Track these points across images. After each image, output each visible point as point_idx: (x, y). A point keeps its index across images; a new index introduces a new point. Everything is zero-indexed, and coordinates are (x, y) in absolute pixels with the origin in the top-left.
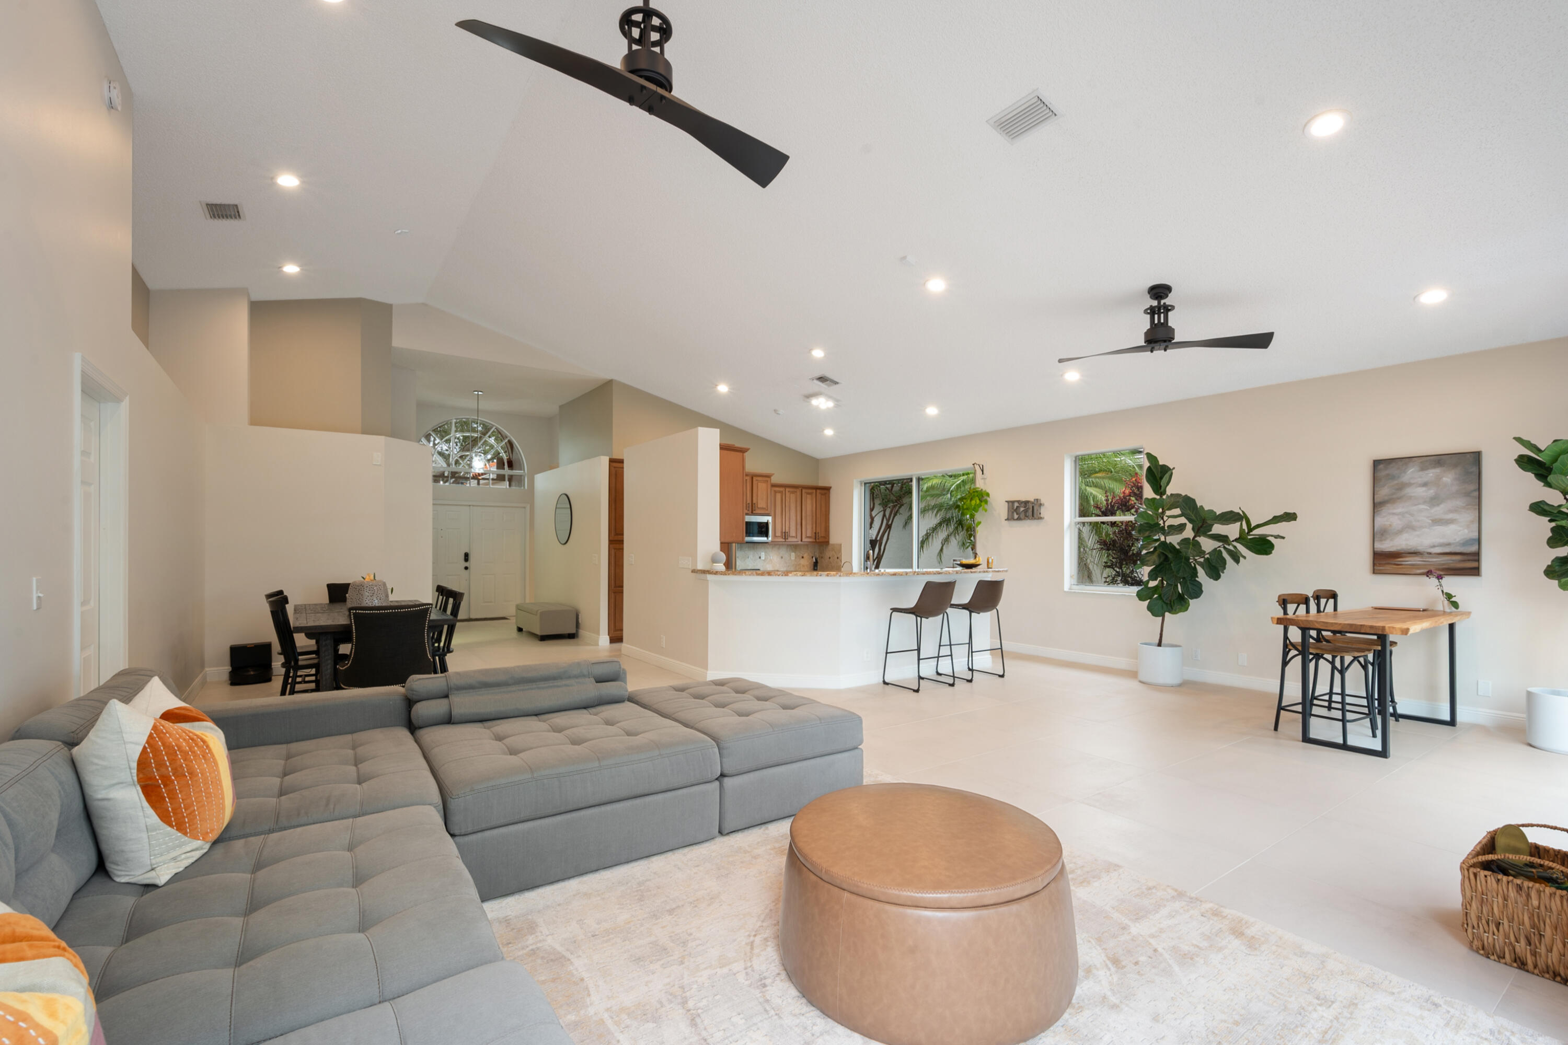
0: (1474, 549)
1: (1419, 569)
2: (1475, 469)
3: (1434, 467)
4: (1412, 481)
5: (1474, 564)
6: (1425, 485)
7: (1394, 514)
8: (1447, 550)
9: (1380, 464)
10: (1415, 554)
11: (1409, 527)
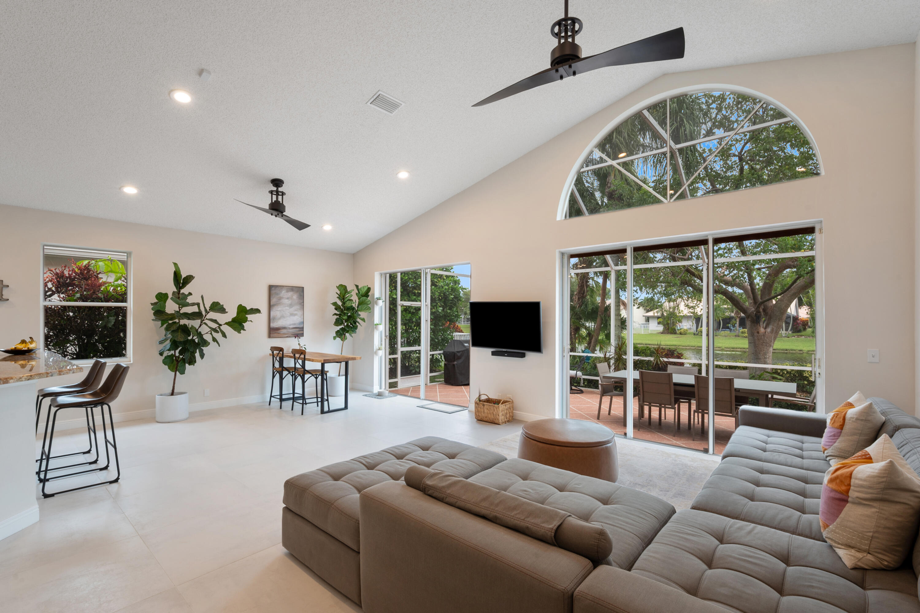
0: (301, 326)
1: (286, 335)
2: (302, 294)
3: (291, 292)
4: (284, 297)
5: (301, 332)
6: (288, 298)
7: (277, 310)
8: (294, 326)
9: (271, 287)
10: (284, 328)
11: (283, 317)
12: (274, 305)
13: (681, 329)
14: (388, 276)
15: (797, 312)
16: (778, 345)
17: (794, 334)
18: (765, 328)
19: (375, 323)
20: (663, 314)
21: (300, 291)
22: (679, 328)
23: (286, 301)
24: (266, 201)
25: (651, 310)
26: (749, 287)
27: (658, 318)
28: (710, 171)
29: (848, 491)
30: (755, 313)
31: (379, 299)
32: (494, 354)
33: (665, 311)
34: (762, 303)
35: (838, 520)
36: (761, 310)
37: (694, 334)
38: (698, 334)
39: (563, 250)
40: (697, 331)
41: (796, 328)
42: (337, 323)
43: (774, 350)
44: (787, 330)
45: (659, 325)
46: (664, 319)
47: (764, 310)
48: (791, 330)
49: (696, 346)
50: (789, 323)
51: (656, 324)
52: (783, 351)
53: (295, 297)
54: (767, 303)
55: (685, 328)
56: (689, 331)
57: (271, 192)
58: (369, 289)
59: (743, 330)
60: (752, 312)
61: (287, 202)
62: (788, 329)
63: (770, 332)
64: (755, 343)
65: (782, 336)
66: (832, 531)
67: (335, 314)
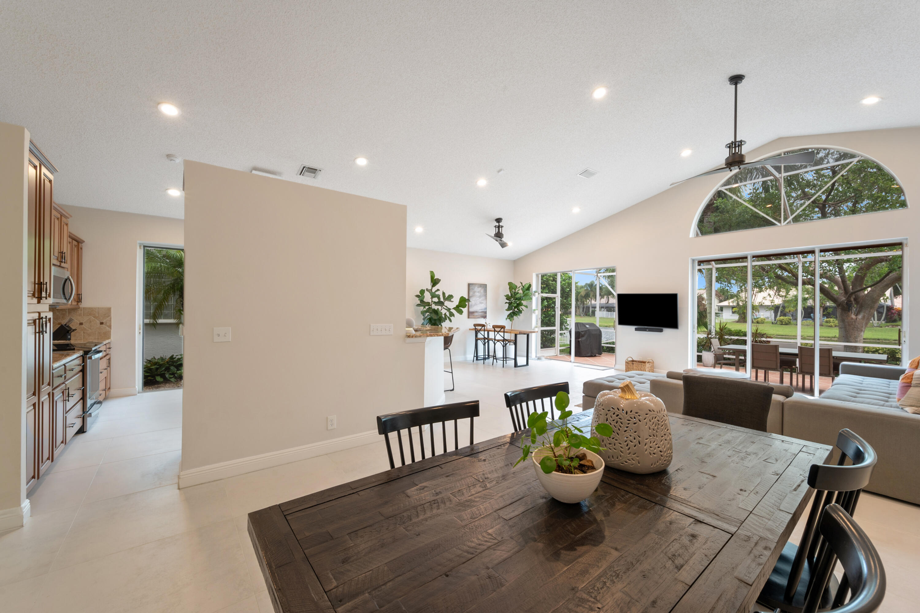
0: (485, 311)
1: (477, 316)
2: (486, 289)
3: (480, 287)
4: (476, 291)
5: (485, 315)
6: (478, 292)
7: (473, 300)
8: (482, 310)
9: (469, 285)
10: (476, 312)
11: (476, 304)
12: (471, 297)
13: (758, 318)
14: (540, 276)
15: (892, 302)
16: (867, 334)
17: (888, 324)
18: (856, 315)
19: (533, 309)
20: (738, 304)
21: (484, 286)
22: (755, 317)
23: (477, 294)
24: (493, 232)
25: (725, 300)
26: (840, 279)
27: (733, 307)
28: (801, 180)
29: (911, 382)
30: (846, 302)
31: (535, 292)
32: (636, 329)
33: (740, 301)
34: (852, 294)
35: (906, 395)
36: (852, 299)
37: (773, 323)
38: (776, 323)
39: (694, 258)
40: (775, 320)
41: (891, 318)
42: (508, 309)
43: (864, 339)
44: (879, 319)
45: (734, 315)
46: (740, 308)
47: (855, 299)
48: (884, 320)
49: (775, 334)
50: (882, 313)
51: (731, 313)
52: (874, 341)
53: (482, 291)
54: (858, 293)
55: (762, 317)
56: (766, 320)
57: (495, 227)
58: (530, 286)
59: (828, 319)
60: (843, 301)
61: (504, 231)
62: (881, 318)
63: (862, 319)
64: (845, 327)
65: (873, 326)
66: (903, 401)
67: (506, 303)
